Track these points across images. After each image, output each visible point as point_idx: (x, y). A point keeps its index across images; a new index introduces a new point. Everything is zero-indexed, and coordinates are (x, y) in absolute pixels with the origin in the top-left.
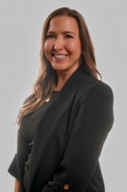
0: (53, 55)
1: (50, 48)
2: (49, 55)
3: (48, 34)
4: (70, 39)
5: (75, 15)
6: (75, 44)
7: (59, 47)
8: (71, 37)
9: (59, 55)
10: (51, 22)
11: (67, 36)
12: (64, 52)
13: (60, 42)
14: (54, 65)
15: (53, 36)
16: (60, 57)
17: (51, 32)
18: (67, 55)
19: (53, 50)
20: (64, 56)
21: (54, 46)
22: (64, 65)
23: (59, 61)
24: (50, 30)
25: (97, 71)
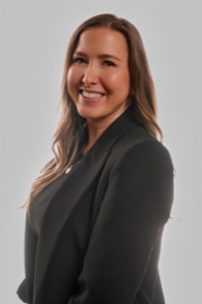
0: (81, 91)
1: (77, 79)
2: (74, 89)
3: (75, 56)
4: (111, 68)
5: (124, 29)
6: (118, 77)
7: (90, 80)
8: (111, 64)
9: (90, 92)
10: (83, 37)
11: (107, 62)
12: (99, 88)
13: (93, 71)
14: (80, 107)
15: (84, 59)
16: (92, 95)
17: (80, 54)
18: (103, 94)
19: (81, 83)
20: (99, 95)
21: (83, 77)
22: (98, 111)
23: (88, 102)
24: (79, 49)
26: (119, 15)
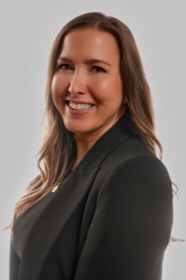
0: (67, 102)
1: (62, 89)
2: (59, 100)
3: (59, 61)
4: (101, 75)
5: (114, 29)
6: (109, 85)
7: (77, 89)
8: (103, 70)
9: (77, 103)
10: (67, 39)
11: (95, 67)
12: (87, 98)
13: (80, 79)
14: (66, 120)
15: (69, 66)
16: (79, 107)
17: (64, 59)
18: (92, 105)
19: (67, 93)
20: (87, 106)
21: (69, 86)
22: (87, 124)
23: (76, 115)
24: (63, 54)
25: (154, 138)
26: (108, 13)
